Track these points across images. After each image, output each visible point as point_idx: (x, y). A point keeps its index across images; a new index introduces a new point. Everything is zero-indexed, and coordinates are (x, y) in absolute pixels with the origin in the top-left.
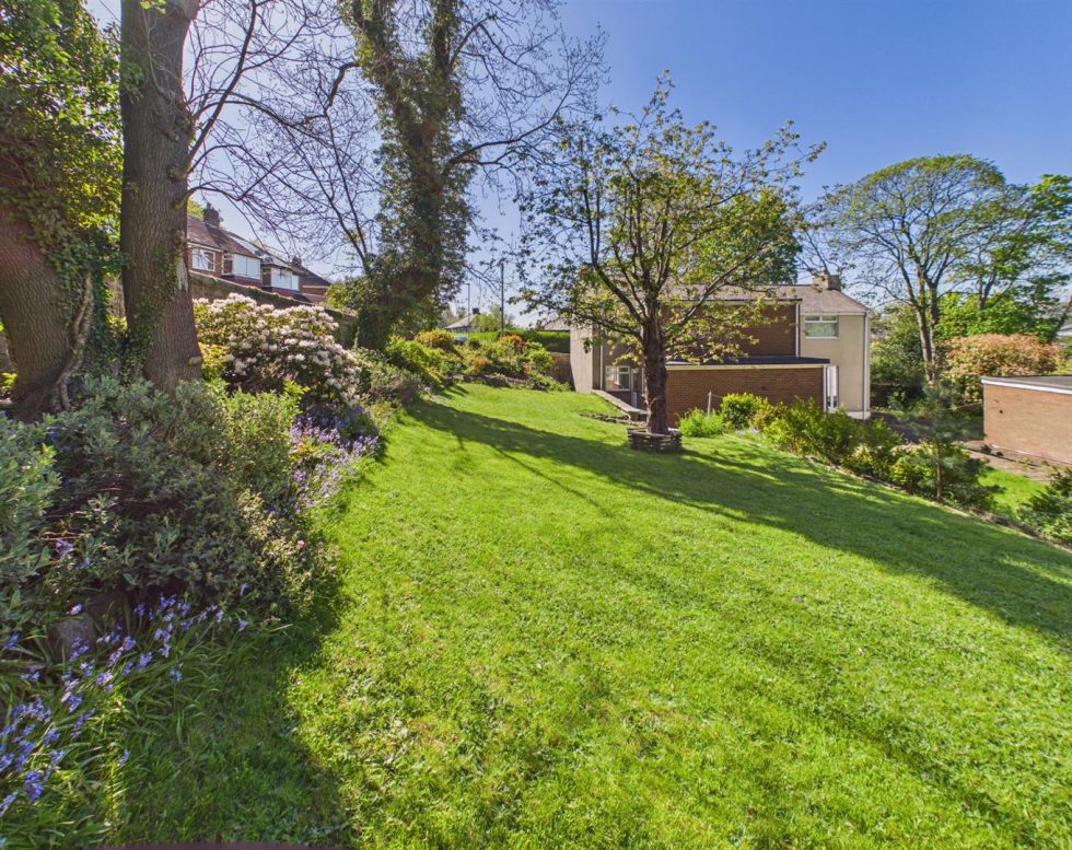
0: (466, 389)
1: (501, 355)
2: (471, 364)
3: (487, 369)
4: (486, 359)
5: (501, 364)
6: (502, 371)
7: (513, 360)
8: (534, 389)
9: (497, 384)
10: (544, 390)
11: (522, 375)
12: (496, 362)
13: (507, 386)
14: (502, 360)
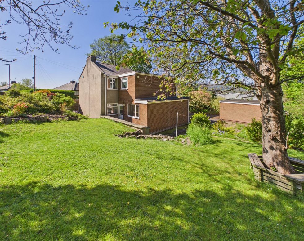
0: (6, 132)
1: (40, 101)
2: (12, 108)
3: (29, 110)
4: (28, 104)
5: (41, 106)
6: (43, 111)
7: (50, 103)
8: (69, 120)
9: (40, 121)
10: (76, 120)
11: (58, 112)
12: (36, 105)
13: (49, 121)
14: (41, 103)
